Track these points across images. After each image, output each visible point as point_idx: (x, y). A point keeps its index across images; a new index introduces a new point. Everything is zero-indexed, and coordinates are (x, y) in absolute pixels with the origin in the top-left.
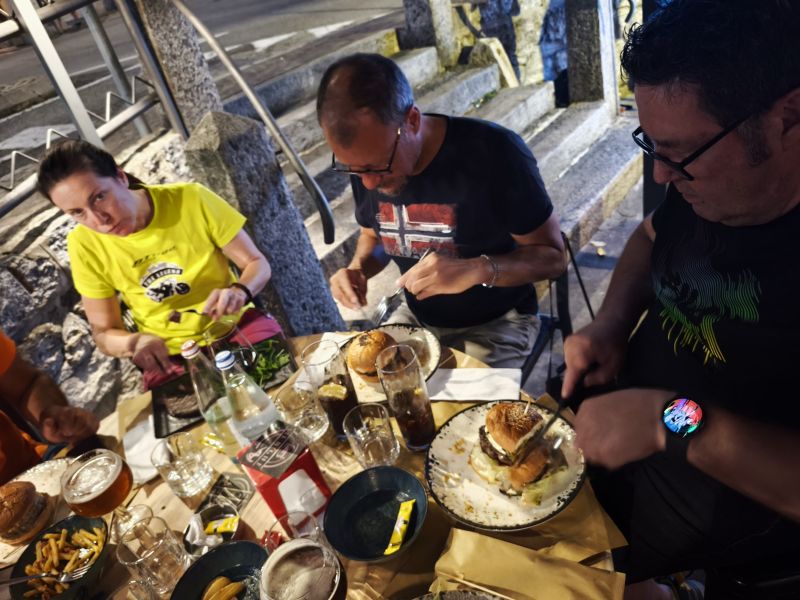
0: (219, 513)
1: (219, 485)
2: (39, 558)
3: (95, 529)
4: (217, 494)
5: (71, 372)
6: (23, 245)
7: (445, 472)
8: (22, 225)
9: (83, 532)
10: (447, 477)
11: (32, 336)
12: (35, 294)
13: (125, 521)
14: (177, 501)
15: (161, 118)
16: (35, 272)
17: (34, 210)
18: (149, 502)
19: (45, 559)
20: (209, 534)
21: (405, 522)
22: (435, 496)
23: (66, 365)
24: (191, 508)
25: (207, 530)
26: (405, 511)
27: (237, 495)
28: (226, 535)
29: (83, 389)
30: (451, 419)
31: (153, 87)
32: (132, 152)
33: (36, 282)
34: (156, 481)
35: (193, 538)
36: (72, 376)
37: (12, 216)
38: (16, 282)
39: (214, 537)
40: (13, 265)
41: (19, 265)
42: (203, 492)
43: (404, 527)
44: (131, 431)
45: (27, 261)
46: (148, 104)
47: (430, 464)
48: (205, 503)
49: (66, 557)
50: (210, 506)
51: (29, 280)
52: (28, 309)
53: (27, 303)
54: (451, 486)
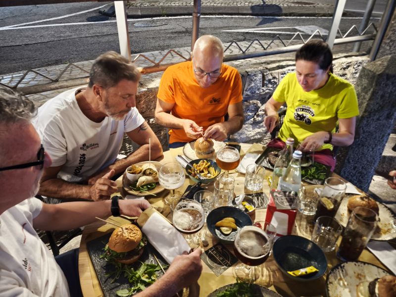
0: (251, 202)
1: (259, 194)
2: (199, 165)
3: (217, 171)
4: (256, 196)
5: (252, 123)
6: (273, 69)
7: (342, 277)
8: (279, 61)
9: (213, 169)
10: (341, 279)
11: (251, 101)
12: (263, 88)
13: (226, 177)
14: (243, 186)
15: (368, 47)
16: (269, 81)
17: (288, 58)
18: (236, 179)
19: (199, 166)
20: (242, 204)
21: (306, 272)
22: (328, 278)
23: (252, 119)
24: (245, 192)
25: (243, 203)
26: (311, 269)
27: (261, 203)
28: (246, 210)
29: (250, 131)
30: (368, 264)
31: (377, 31)
32: (342, 56)
33: (267, 84)
34: (243, 174)
35: (237, 200)
36: (251, 124)
37: (279, 56)
38: (261, 80)
39: (243, 206)
40: (265, 74)
41: (267, 75)
42: (252, 191)
43: (304, 273)
44: (250, 154)
45: (270, 75)
46: (368, 38)
47: (339, 267)
48: (250, 195)
49: (204, 171)
50: (251, 197)
51: (265, 82)
52: (257, 92)
53: (259, 89)
54: (339, 284)
